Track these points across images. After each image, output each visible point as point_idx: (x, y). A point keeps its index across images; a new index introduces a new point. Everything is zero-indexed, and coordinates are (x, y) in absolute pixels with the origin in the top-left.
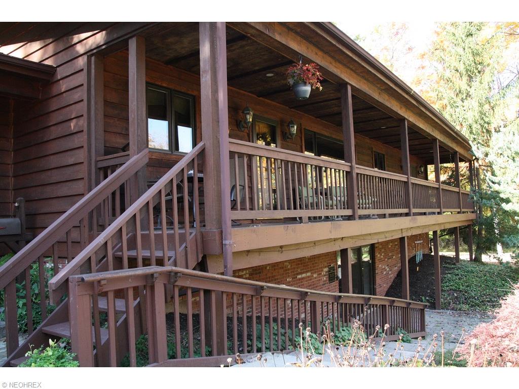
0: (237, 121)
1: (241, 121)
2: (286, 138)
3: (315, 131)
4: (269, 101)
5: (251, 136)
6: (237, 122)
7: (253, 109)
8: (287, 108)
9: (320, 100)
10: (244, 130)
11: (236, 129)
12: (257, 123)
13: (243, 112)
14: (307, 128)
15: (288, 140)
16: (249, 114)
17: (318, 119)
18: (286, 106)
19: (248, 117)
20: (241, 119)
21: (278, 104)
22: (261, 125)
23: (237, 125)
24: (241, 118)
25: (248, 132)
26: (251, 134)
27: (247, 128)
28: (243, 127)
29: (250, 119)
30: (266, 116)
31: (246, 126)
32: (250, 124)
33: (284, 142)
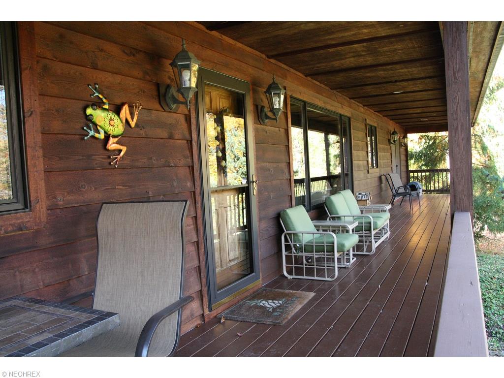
0: (158, 85)
1: (168, 86)
2: (264, 117)
3: (305, 99)
4: (231, 41)
5: (193, 121)
6: (158, 90)
7: (199, 57)
8: (264, 56)
9: (333, 42)
10: (177, 108)
11: (158, 106)
12: (206, 89)
13: (173, 64)
14: (294, 95)
15: (266, 121)
16: (188, 67)
17: (309, 78)
18: (262, 52)
19: (186, 75)
20: (168, 81)
21: (248, 49)
22: (215, 93)
23: (159, 96)
24: (170, 78)
25: (187, 113)
26: (193, 115)
27: (185, 103)
28: (176, 101)
29: (190, 79)
30: (225, 73)
31: (180, 98)
32: (191, 95)
33: (259, 126)
